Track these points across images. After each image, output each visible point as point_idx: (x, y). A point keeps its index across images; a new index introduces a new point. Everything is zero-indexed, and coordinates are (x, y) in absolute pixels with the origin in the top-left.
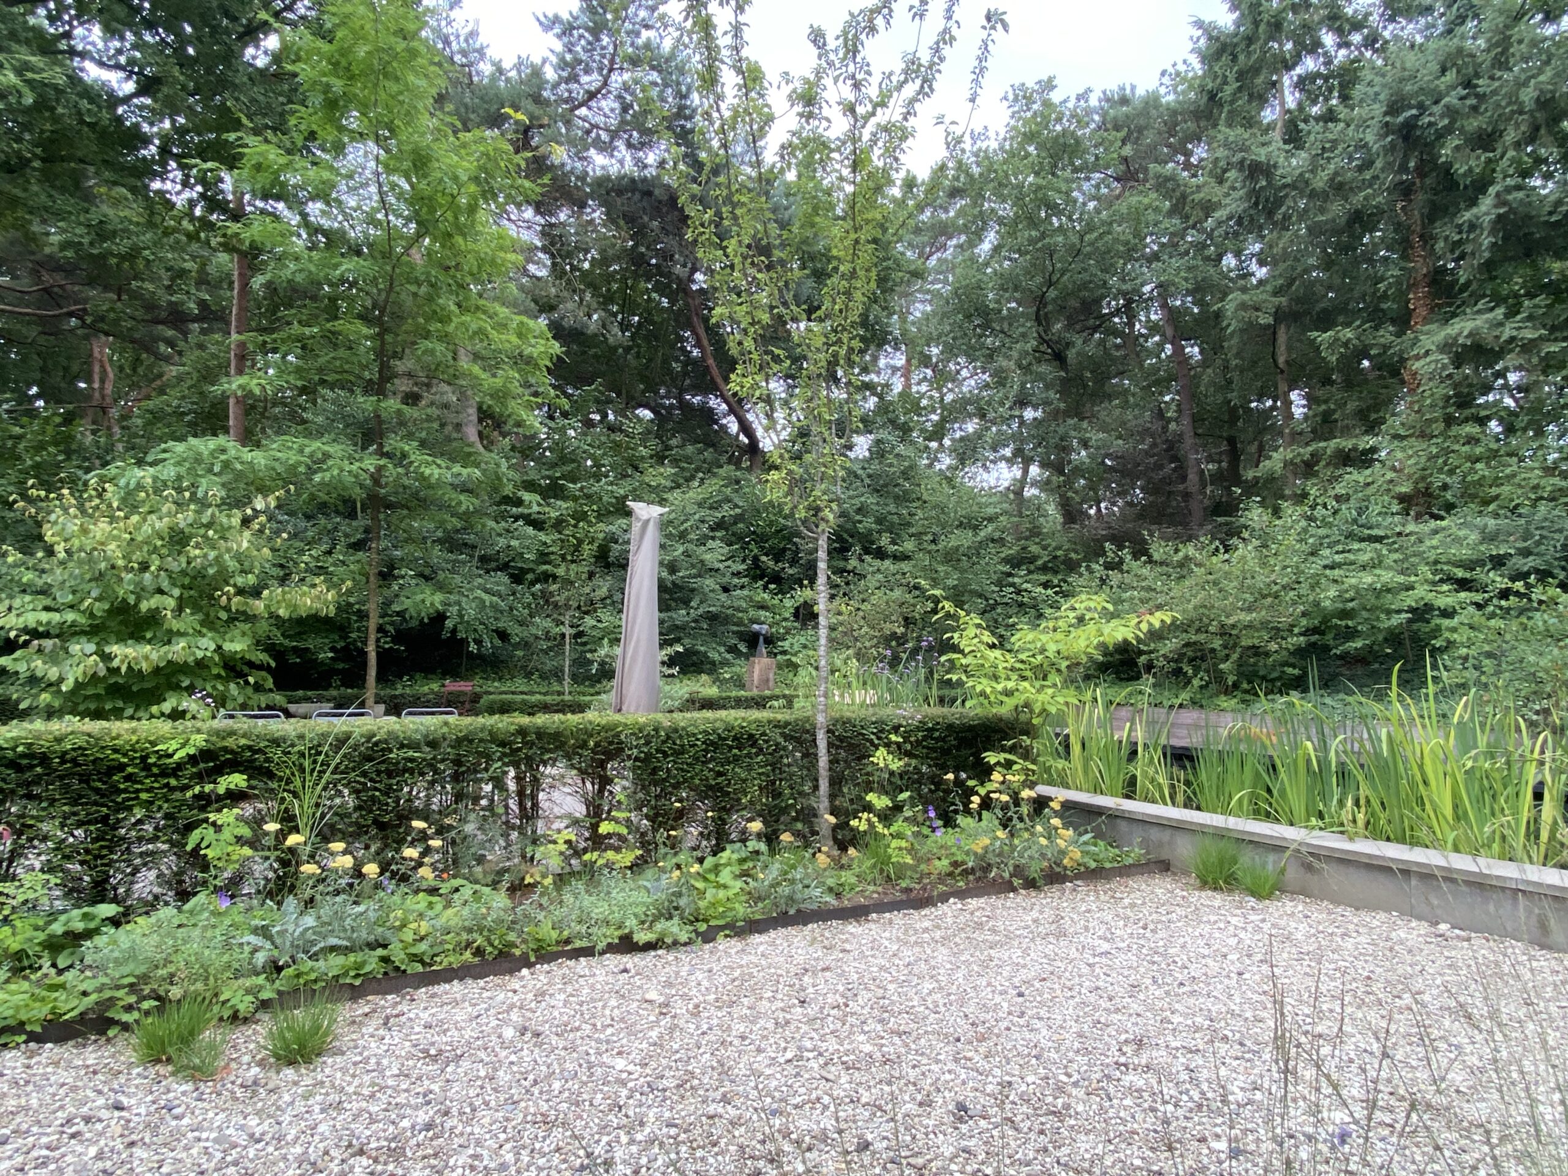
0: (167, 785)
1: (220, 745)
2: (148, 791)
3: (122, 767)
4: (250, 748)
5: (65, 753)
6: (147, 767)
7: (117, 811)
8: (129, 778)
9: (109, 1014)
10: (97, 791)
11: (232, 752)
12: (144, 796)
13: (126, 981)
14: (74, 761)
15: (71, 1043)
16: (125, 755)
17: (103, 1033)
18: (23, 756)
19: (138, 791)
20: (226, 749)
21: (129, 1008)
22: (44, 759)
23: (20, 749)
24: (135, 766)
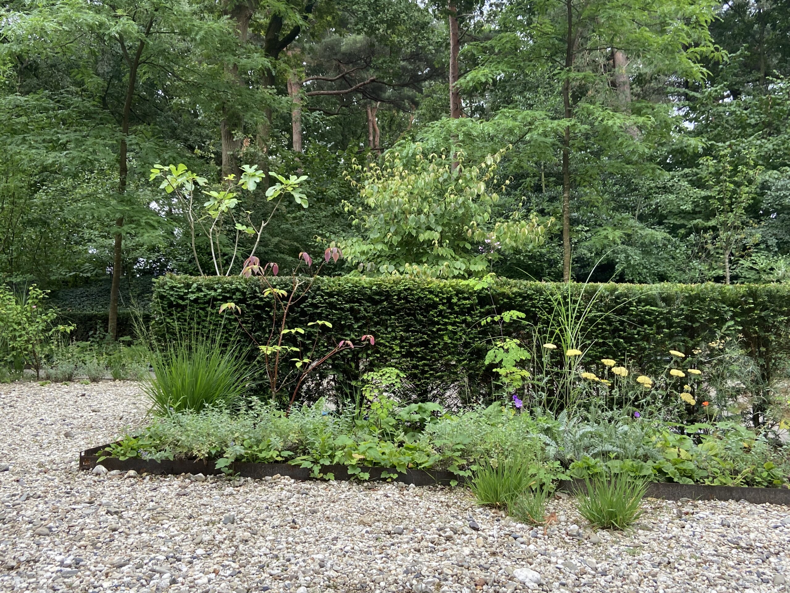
0: (464, 321)
1: (500, 290)
2: (453, 324)
3: (435, 305)
4: (520, 295)
5: (400, 292)
6: (451, 305)
7: (434, 339)
8: (441, 314)
9: (450, 469)
10: (420, 322)
11: (508, 297)
12: (450, 328)
13: (459, 447)
14: (405, 298)
15: (426, 487)
16: (437, 296)
17: (446, 484)
18: (377, 293)
19: (446, 324)
20: (503, 294)
21: (462, 468)
22: (388, 296)
23: (374, 288)
24: (443, 304)
